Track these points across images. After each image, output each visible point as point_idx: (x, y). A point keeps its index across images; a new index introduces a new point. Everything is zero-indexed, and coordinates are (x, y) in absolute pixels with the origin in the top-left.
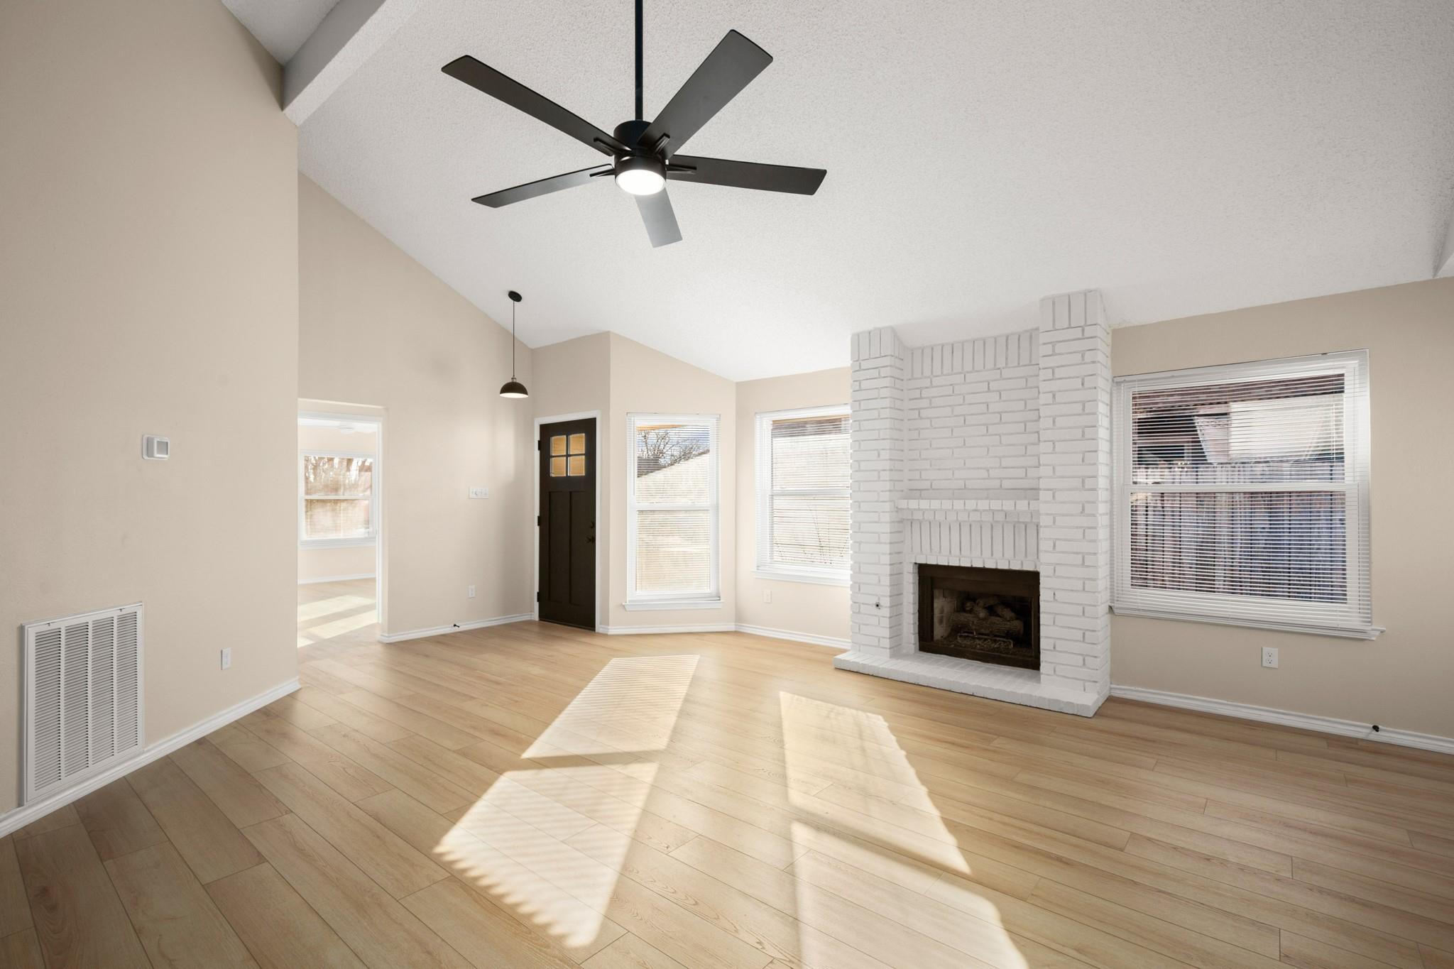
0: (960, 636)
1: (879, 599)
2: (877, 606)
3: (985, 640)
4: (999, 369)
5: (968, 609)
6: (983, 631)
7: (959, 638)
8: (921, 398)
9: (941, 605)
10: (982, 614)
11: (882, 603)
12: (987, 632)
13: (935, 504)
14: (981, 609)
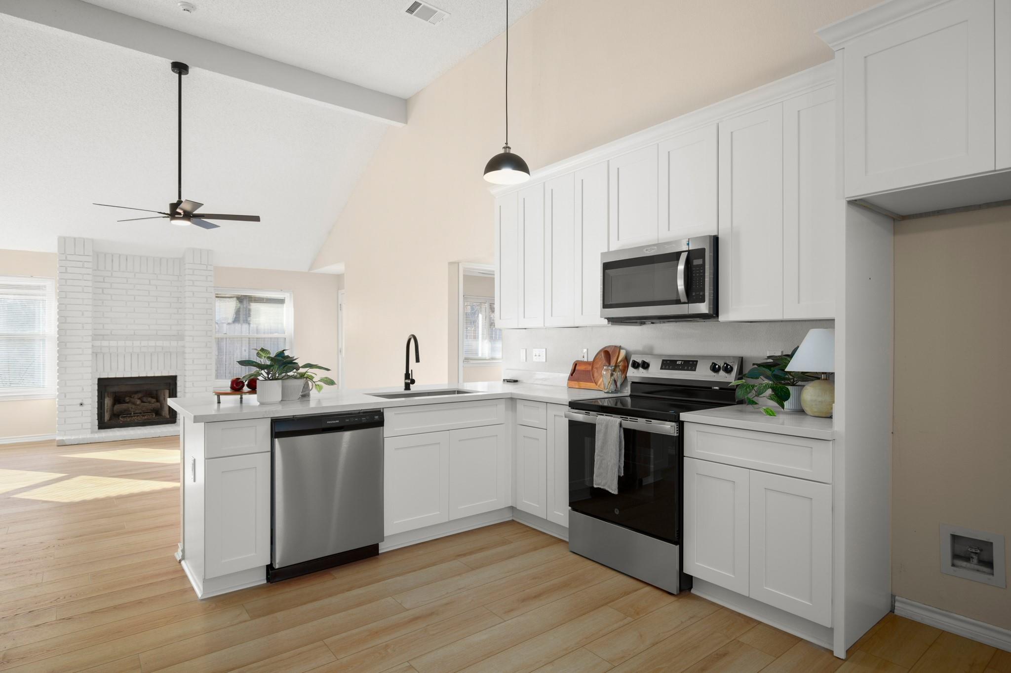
0: (121, 417)
1: (82, 400)
2: (81, 404)
3: (138, 416)
4: (155, 274)
5: (128, 401)
6: (137, 411)
7: (120, 418)
8: (104, 282)
9: (108, 402)
10: (138, 402)
11: (85, 402)
12: (140, 411)
13: (113, 343)
14: (136, 400)
